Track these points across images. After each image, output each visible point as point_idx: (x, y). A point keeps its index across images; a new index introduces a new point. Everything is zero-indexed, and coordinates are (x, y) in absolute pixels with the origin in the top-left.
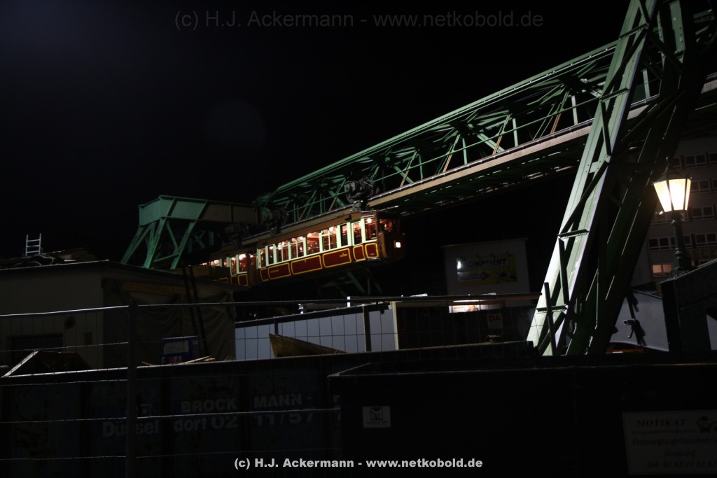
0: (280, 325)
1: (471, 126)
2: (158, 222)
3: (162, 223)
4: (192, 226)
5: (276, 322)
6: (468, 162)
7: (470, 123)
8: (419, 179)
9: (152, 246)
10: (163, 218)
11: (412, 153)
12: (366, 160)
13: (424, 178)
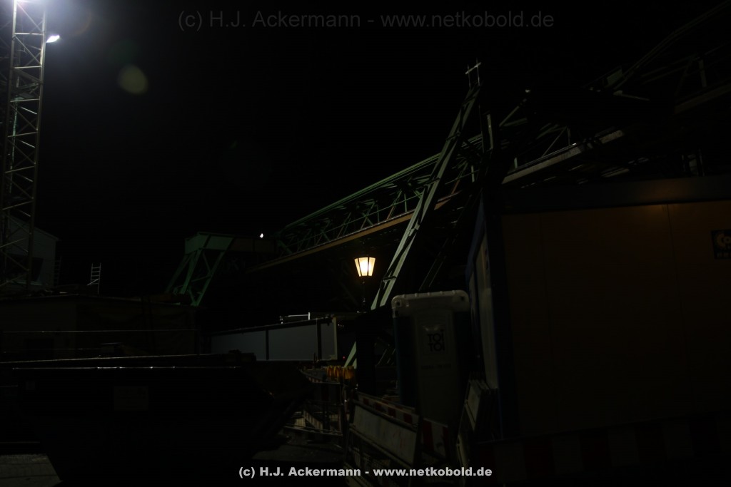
0: (270, 332)
1: (410, 184)
2: (196, 251)
3: (199, 252)
4: (222, 254)
5: (267, 329)
6: (408, 210)
7: (410, 182)
8: (377, 222)
9: (191, 270)
10: (200, 249)
11: (371, 203)
12: (341, 207)
13: (380, 221)
